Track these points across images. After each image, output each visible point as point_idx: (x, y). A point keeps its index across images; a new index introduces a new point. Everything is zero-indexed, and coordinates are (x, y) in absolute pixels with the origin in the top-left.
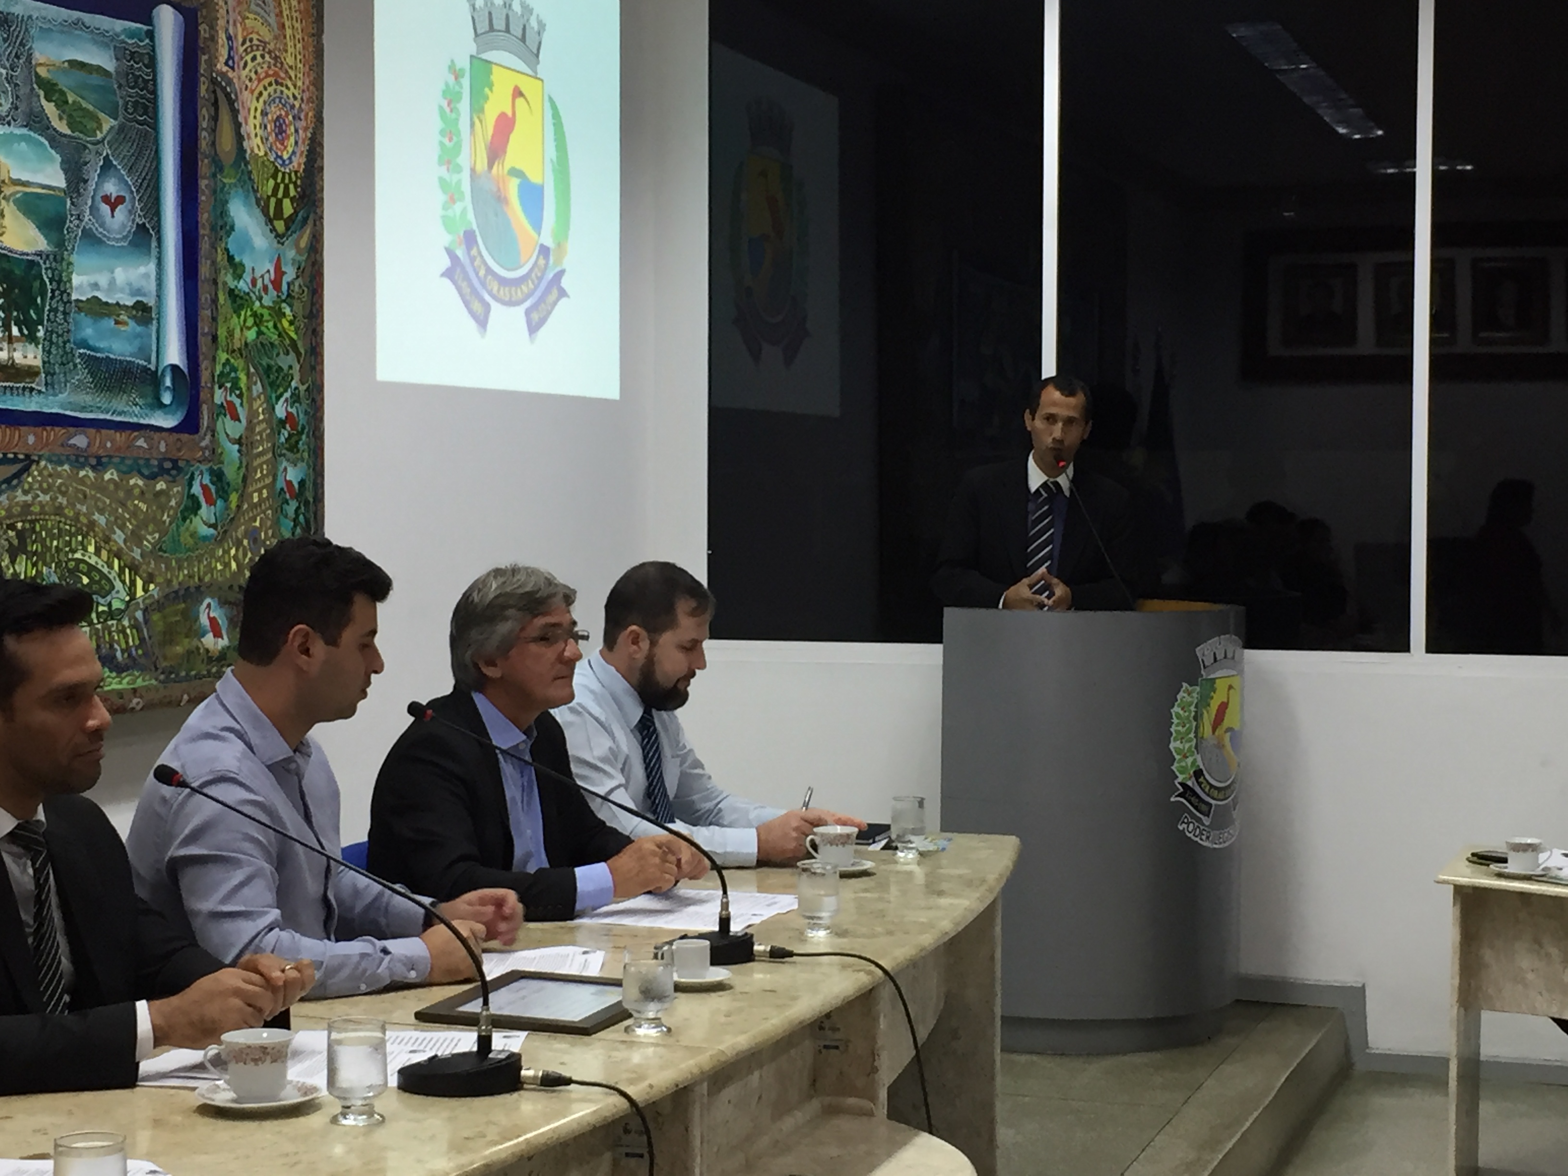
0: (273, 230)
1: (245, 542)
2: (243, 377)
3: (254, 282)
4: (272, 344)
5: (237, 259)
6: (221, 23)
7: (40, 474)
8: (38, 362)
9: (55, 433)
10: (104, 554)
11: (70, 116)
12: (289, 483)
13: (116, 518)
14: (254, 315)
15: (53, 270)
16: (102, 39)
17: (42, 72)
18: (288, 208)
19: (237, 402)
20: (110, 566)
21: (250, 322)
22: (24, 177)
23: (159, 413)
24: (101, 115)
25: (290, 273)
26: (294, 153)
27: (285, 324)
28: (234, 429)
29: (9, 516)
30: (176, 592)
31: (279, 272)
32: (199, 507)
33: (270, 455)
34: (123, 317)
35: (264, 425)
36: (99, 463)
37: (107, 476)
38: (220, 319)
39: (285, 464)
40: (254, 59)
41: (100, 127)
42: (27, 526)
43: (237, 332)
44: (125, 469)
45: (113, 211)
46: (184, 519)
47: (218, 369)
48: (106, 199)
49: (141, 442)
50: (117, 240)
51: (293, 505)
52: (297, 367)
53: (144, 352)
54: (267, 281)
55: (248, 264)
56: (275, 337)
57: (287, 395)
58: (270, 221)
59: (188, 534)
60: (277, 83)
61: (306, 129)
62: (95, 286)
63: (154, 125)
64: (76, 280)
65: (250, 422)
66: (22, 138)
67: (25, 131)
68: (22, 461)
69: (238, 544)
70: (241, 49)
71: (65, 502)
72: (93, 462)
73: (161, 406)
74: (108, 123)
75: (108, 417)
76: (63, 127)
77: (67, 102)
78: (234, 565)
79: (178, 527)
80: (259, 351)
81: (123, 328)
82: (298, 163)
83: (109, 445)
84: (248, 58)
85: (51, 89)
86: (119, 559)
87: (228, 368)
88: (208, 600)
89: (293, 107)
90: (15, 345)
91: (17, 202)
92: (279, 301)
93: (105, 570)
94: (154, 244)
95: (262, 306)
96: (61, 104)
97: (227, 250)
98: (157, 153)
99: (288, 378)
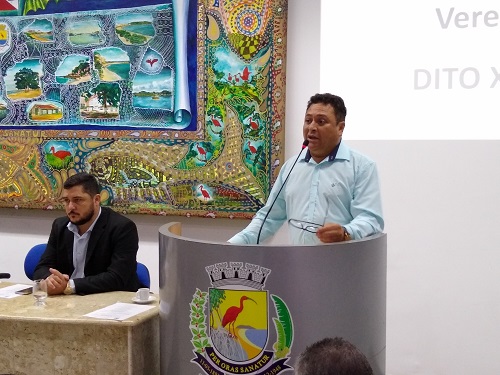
0: (243, 58)
1: (223, 167)
2: (223, 111)
3: (230, 78)
4: (242, 99)
5: (220, 71)
7: (118, 144)
8: (117, 112)
9: (125, 132)
10: (147, 167)
11: (132, 39)
13: (153, 157)
14: (230, 89)
15: (124, 85)
16: (147, 13)
17: (119, 29)
18: (252, 49)
20: (150, 171)
21: (227, 92)
22: (111, 60)
23: (175, 124)
24: (146, 36)
25: (253, 73)
26: (257, 29)
28: (218, 129)
29: (105, 155)
30: (184, 181)
32: (196, 154)
33: (240, 137)
34: (157, 96)
35: (236, 127)
36: (145, 140)
37: (149, 144)
38: (209, 93)
40: (231, 0)
41: (145, 40)
42: (113, 158)
43: (219, 96)
44: (157, 142)
46: (188, 158)
47: (208, 109)
49: (165, 134)
50: (154, 73)
52: (258, 106)
54: (238, 77)
55: (226, 72)
56: (244, 97)
58: (241, 55)
59: (190, 163)
60: (246, 5)
62: (143, 88)
63: (173, 34)
64: (134, 87)
65: (226, 126)
66: (111, 49)
67: (112, 47)
68: (110, 140)
69: (219, 167)
71: (129, 152)
72: (142, 140)
73: (176, 122)
74: (149, 38)
75: (149, 127)
76: (128, 43)
77: (130, 36)
78: (216, 174)
79: (185, 161)
82: (261, 31)
83: (149, 135)
84: (228, 1)
85: (122, 33)
86: (154, 169)
87: (214, 109)
89: (257, 12)
92: (246, 83)
93: (148, 172)
94: (172, 72)
95: (235, 86)
96: (128, 36)
97: (214, 69)
98: (174, 43)
99: (251, 111)
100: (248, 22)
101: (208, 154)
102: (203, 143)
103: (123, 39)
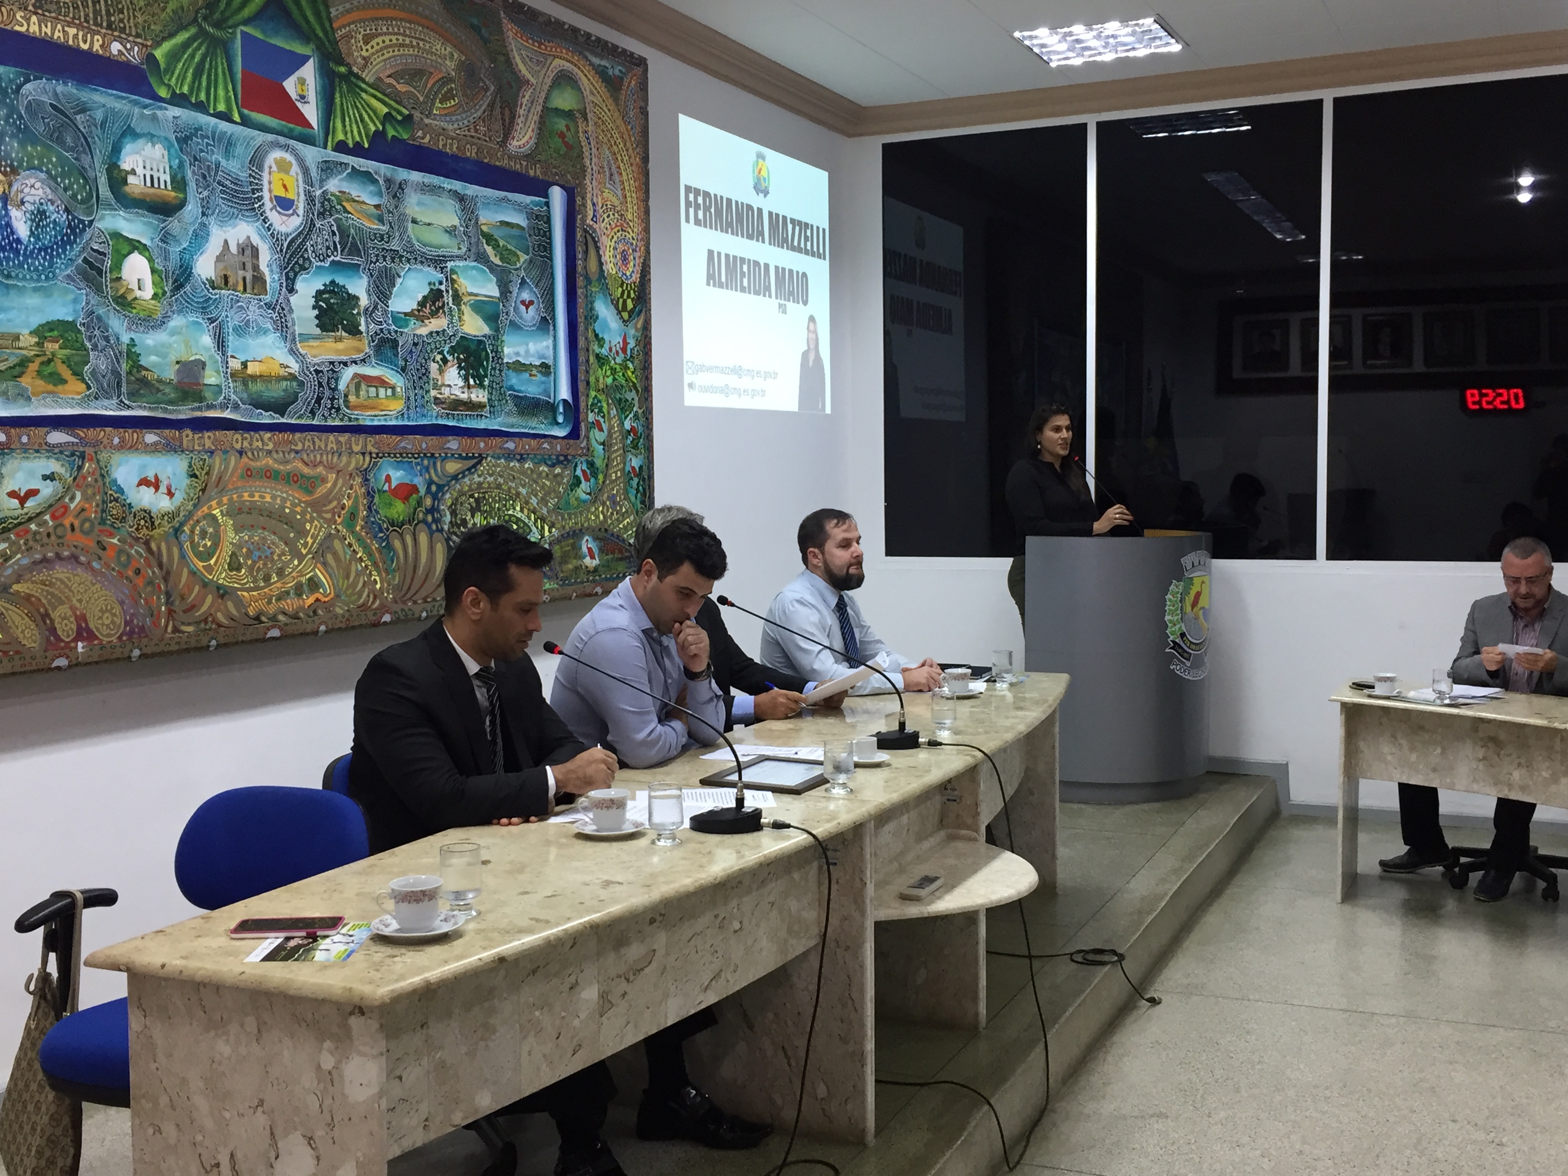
0: (622, 317)
1: (608, 503)
2: (605, 405)
3: (611, 349)
4: (622, 386)
5: (601, 336)
6: (589, 196)
7: (488, 465)
8: (485, 400)
9: (496, 441)
10: (526, 511)
11: (501, 254)
12: (633, 468)
13: (533, 490)
14: (611, 368)
15: (493, 345)
16: (520, 208)
17: (485, 228)
18: (630, 305)
19: (602, 420)
20: (529, 518)
21: (609, 373)
22: (475, 291)
23: (556, 427)
24: (519, 253)
25: (632, 343)
26: (633, 272)
27: (630, 373)
28: (599, 436)
29: (470, 489)
30: (568, 533)
31: (625, 343)
32: (580, 483)
33: (622, 451)
34: (534, 372)
35: (618, 434)
36: (522, 458)
37: (526, 466)
38: (591, 372)
39: (630, 456)
40: (608, 216)
41: (518, 260)
42: (481, 495)
43: (601, 378)
44: (536, 461)
45: (527, 309)
46: (572, 490)
47: (591, 401)
48: (523, 302)
49: (546, 445)
50: (530, 327)
51: (636, 480)
52: (637, 399)
53: (546, 392)
54: (618, 348)
55: (606, 337)
56: (623, 382)
57: (631, 415)
58: (619, 313)
59: (574, 499)
60: (622, 230)
61: (640, 257)
62: (518, 354)
63: (551, 259)
64: (506, 350)
65: (609, 431)
66: (473, 268)
67: (475, 264)
68: (476, 458)
69: (604, 504)
70: (601, 211)
71: (502, 481)
72: (518, 457)
73: (558, 424)
74: (523, 257)
75: (526, 431)
76: (497, 261)
77: (499, 246)
78: (601, 517)
79: (568, 495)
80: (614, 391)
81: (534, 378)
82: (636, 277)
83: (527, 447)
84: (605, 216)
85: (490, 239)
86: (535, 514)
87: (596, 401)
88: (587, 537)
89: (632, 244)
90: (472, 390)
91: (471, 306)
92: (626, 360)
93: (527, 521)
94: (551, 328)
95: (616, 363)
96: (496, 247)
97: (595, 331)
98: (552, 274)
99: (632, 405)
100: (625, 259)
101: (592, 480)
102: (588, 462)
103: (489, 250)
